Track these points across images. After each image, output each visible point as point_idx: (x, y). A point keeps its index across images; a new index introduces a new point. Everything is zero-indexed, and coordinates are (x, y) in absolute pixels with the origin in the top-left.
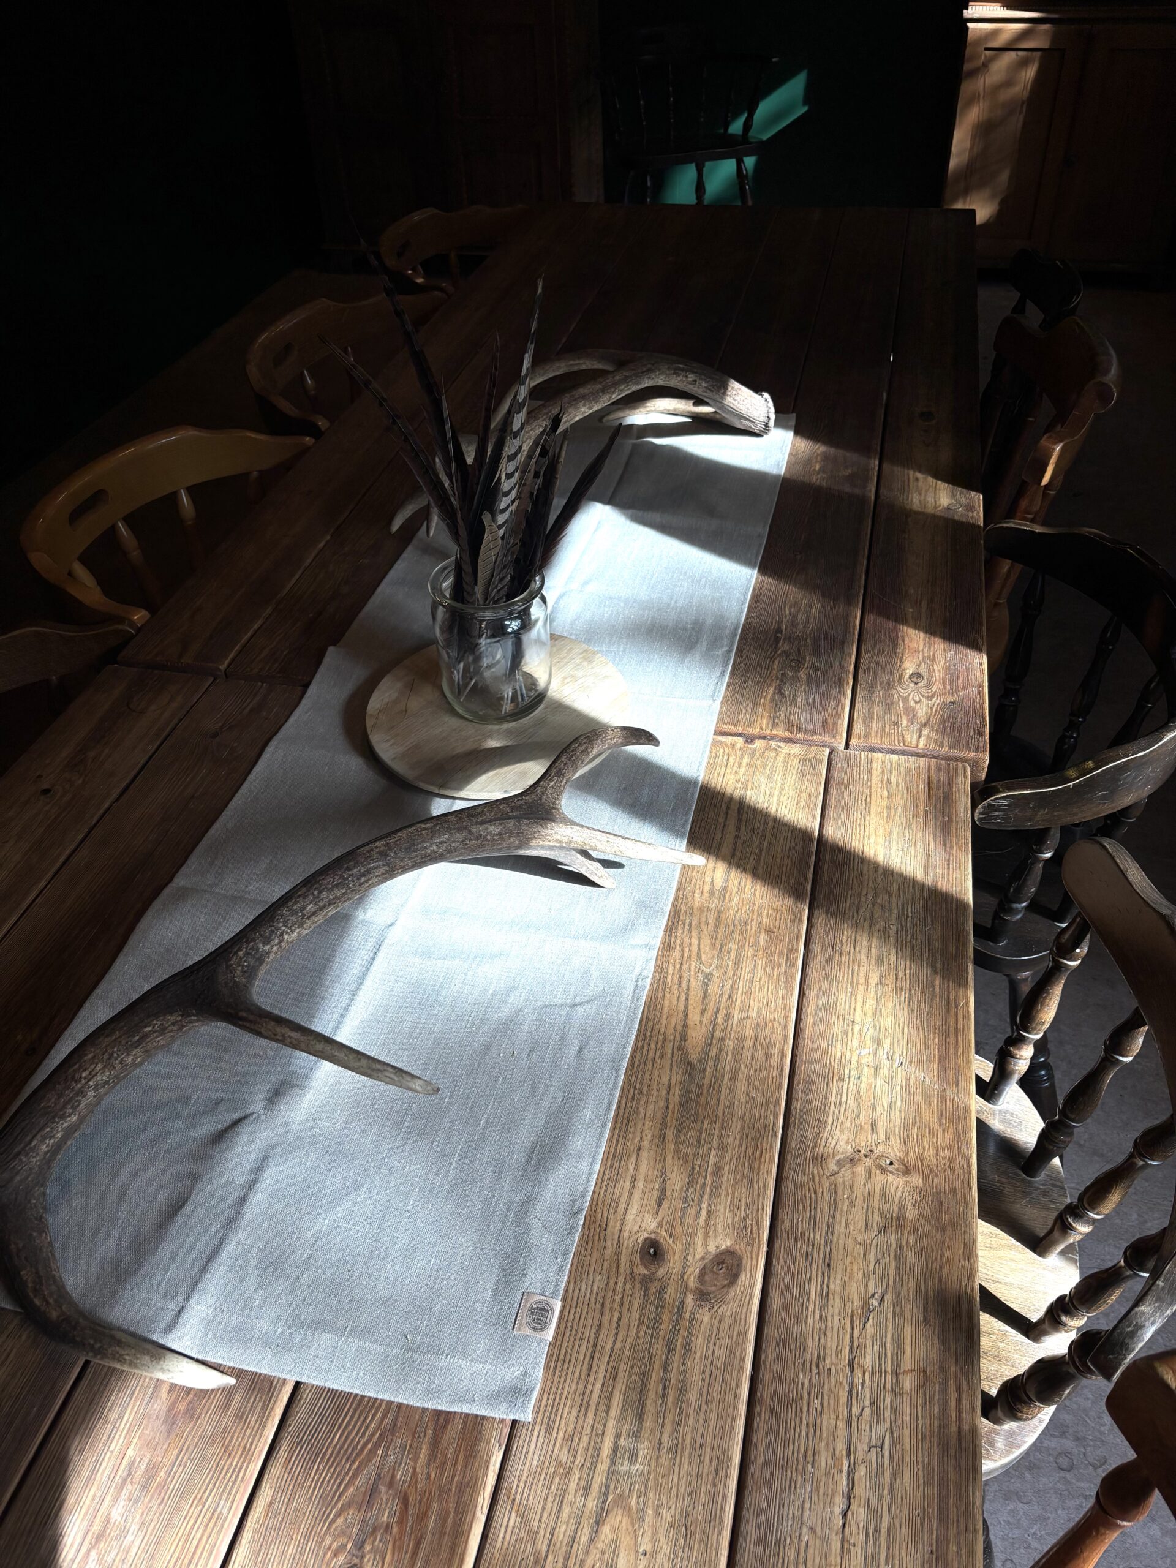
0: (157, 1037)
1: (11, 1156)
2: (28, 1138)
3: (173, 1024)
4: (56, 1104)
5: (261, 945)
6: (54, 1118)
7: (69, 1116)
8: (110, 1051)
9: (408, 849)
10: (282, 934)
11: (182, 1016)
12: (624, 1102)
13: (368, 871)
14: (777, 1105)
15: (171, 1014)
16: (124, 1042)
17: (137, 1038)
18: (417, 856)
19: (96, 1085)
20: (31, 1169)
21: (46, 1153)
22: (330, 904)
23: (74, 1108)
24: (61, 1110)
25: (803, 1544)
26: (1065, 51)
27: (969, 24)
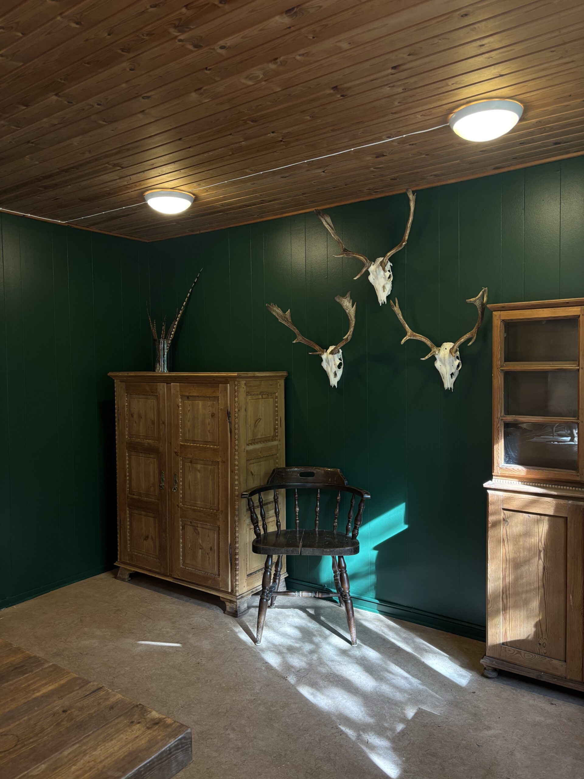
26: (567, 518)
27: (489, 491)
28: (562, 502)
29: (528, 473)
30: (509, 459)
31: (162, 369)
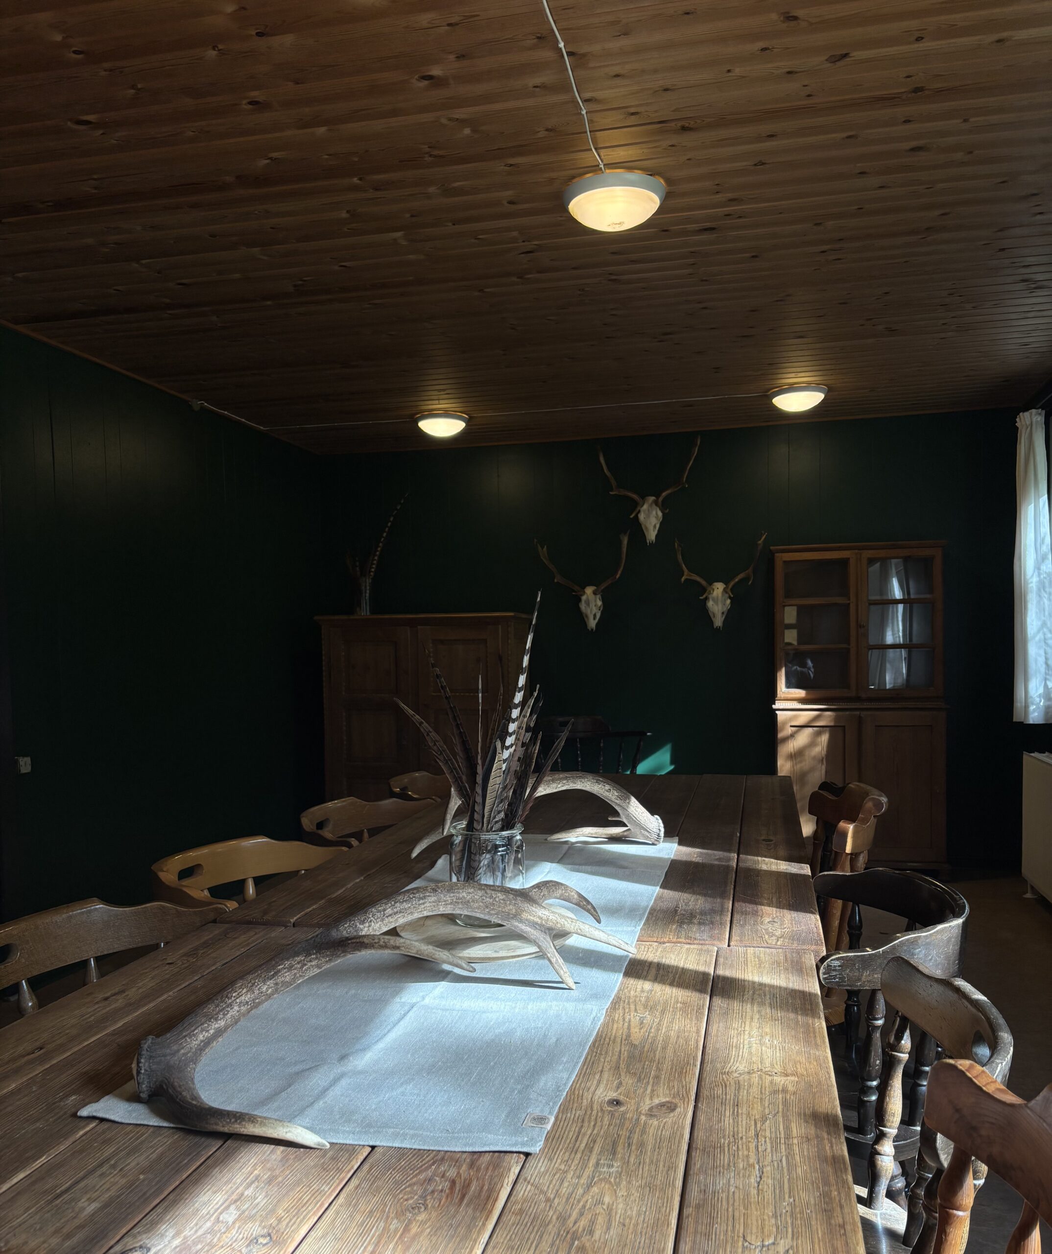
0: (286, 972)
1: (181, 1037)
2: (193, 1028)
3: (298, 963)
4: (213, 1011)
5: (358, 924)
6: (211, 1019)
7: (220, 1020)
8: (253, 982)
9: (449, 891)
10: (371, 921)
11: (305, 956)
12: (589, 1057)
13: (424, 897)
14: (695, 1058)
15: (298, 956)
16: (263, 976)
17: (272, 973)
18: (454, 896)
19: (241, 1003)
20: (191, 1048)
21: (202, 1041)
22: (400, 912)
23: (224, 1015)
24: (217, 1014)
25: (731, 1193)
26: (844, 727)
27: (777, 712)
28: (840, 713)
29: (807, 694)
30: (789, 685)
31: (365, 611)
